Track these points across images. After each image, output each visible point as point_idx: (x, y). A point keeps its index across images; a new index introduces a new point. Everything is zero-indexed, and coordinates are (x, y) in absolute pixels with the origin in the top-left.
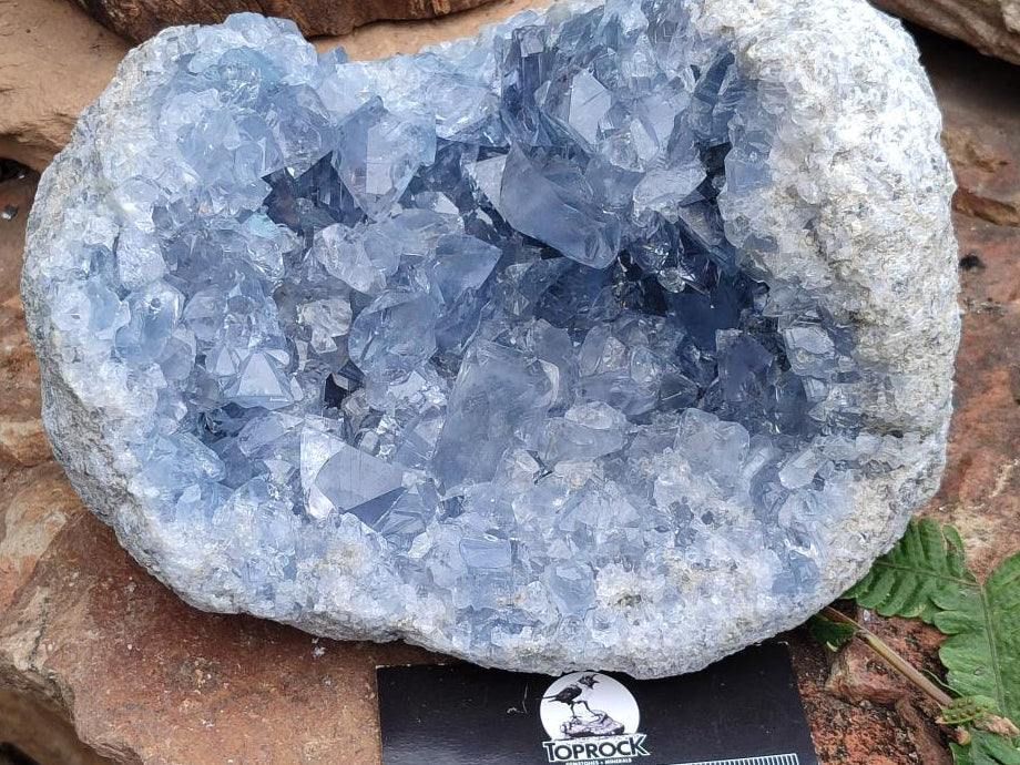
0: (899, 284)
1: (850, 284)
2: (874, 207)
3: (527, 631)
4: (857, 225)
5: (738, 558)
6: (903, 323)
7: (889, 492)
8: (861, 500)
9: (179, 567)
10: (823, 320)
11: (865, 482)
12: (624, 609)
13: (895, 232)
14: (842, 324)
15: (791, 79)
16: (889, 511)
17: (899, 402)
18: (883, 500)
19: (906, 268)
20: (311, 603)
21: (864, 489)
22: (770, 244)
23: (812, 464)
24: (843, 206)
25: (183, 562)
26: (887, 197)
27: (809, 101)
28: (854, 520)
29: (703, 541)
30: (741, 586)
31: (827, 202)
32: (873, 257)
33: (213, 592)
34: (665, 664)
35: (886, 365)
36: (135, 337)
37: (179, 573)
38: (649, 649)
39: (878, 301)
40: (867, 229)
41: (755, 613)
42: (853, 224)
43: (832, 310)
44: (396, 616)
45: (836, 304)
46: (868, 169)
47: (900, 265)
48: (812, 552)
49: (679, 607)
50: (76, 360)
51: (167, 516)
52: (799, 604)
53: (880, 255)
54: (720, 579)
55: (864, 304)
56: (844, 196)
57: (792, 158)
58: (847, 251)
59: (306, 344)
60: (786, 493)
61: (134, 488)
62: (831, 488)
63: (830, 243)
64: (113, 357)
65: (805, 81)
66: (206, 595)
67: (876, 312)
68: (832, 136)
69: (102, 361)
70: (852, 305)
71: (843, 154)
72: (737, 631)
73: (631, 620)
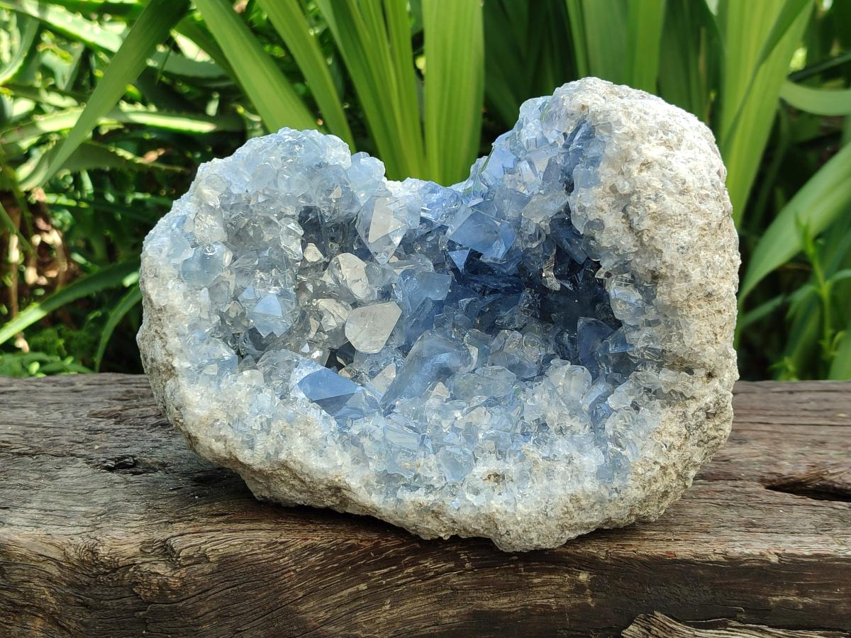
0: (682, 248)
1: (650, 248)
2: (665, 196)
3: (421, 492)
4: (653, 206)
5: (575, 453)
6: (686, 277)
7: (686, 417)
8: (664, 419)
9: (193, 415)
10: (634, 281)
11: (668, 408)
12: (491, 483)
13: (680, 215)
14: (647, 283)
15: (615, 119)
16: (684, 431)
17: (686, 338)
18: (681, 422)
19: (687, 239)
20: (277, 453)
21: (667, 413)
22: (600, 225)
23: (631, 393)
24: (644, 194)
25: (197, 411)
26: (674, 191)
27: (625, 130)
28: (659, 432)
29: (552, 443)
30: (575, 473)
31: (634, 193)
32: (664, 229)
33: (213, 437)
34: (518, 528)
35: (675, 308)
36: (195, 267)
37: (193, 419)
38: (506, 512)
39: (667, 258)
40: (659, 209)
41: (583, 491)
42: (651, 205)
43: (640, 271)
44: (334, 470)
45: (642, 265)
46: (664, 175)
47: (684, 236)
48: (627, 452)
49: (530, 483)
50: (156, 276)
51: (193, 380)
52: (616, 489)
53: (669, 228)
54: (561, 467)
55: (659, 262)
56: (645, 188)
57: (613, 167)
58: (647, 223)
59: (318, 323)
60: (611, 411)
61: (176, 363)
62: (645, 412)
63: (636, 219)
64: (179, 278)
65: (624, 120)
66: (209, 439)
67: (666, 266)
68: (639, 152)
69: (171, 278)
70: (651, 265)
71: (647, 165)
72: (570, 505)
73: (497, 491)
